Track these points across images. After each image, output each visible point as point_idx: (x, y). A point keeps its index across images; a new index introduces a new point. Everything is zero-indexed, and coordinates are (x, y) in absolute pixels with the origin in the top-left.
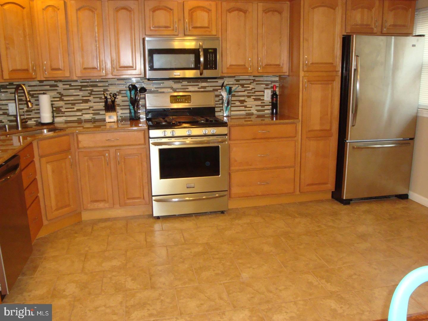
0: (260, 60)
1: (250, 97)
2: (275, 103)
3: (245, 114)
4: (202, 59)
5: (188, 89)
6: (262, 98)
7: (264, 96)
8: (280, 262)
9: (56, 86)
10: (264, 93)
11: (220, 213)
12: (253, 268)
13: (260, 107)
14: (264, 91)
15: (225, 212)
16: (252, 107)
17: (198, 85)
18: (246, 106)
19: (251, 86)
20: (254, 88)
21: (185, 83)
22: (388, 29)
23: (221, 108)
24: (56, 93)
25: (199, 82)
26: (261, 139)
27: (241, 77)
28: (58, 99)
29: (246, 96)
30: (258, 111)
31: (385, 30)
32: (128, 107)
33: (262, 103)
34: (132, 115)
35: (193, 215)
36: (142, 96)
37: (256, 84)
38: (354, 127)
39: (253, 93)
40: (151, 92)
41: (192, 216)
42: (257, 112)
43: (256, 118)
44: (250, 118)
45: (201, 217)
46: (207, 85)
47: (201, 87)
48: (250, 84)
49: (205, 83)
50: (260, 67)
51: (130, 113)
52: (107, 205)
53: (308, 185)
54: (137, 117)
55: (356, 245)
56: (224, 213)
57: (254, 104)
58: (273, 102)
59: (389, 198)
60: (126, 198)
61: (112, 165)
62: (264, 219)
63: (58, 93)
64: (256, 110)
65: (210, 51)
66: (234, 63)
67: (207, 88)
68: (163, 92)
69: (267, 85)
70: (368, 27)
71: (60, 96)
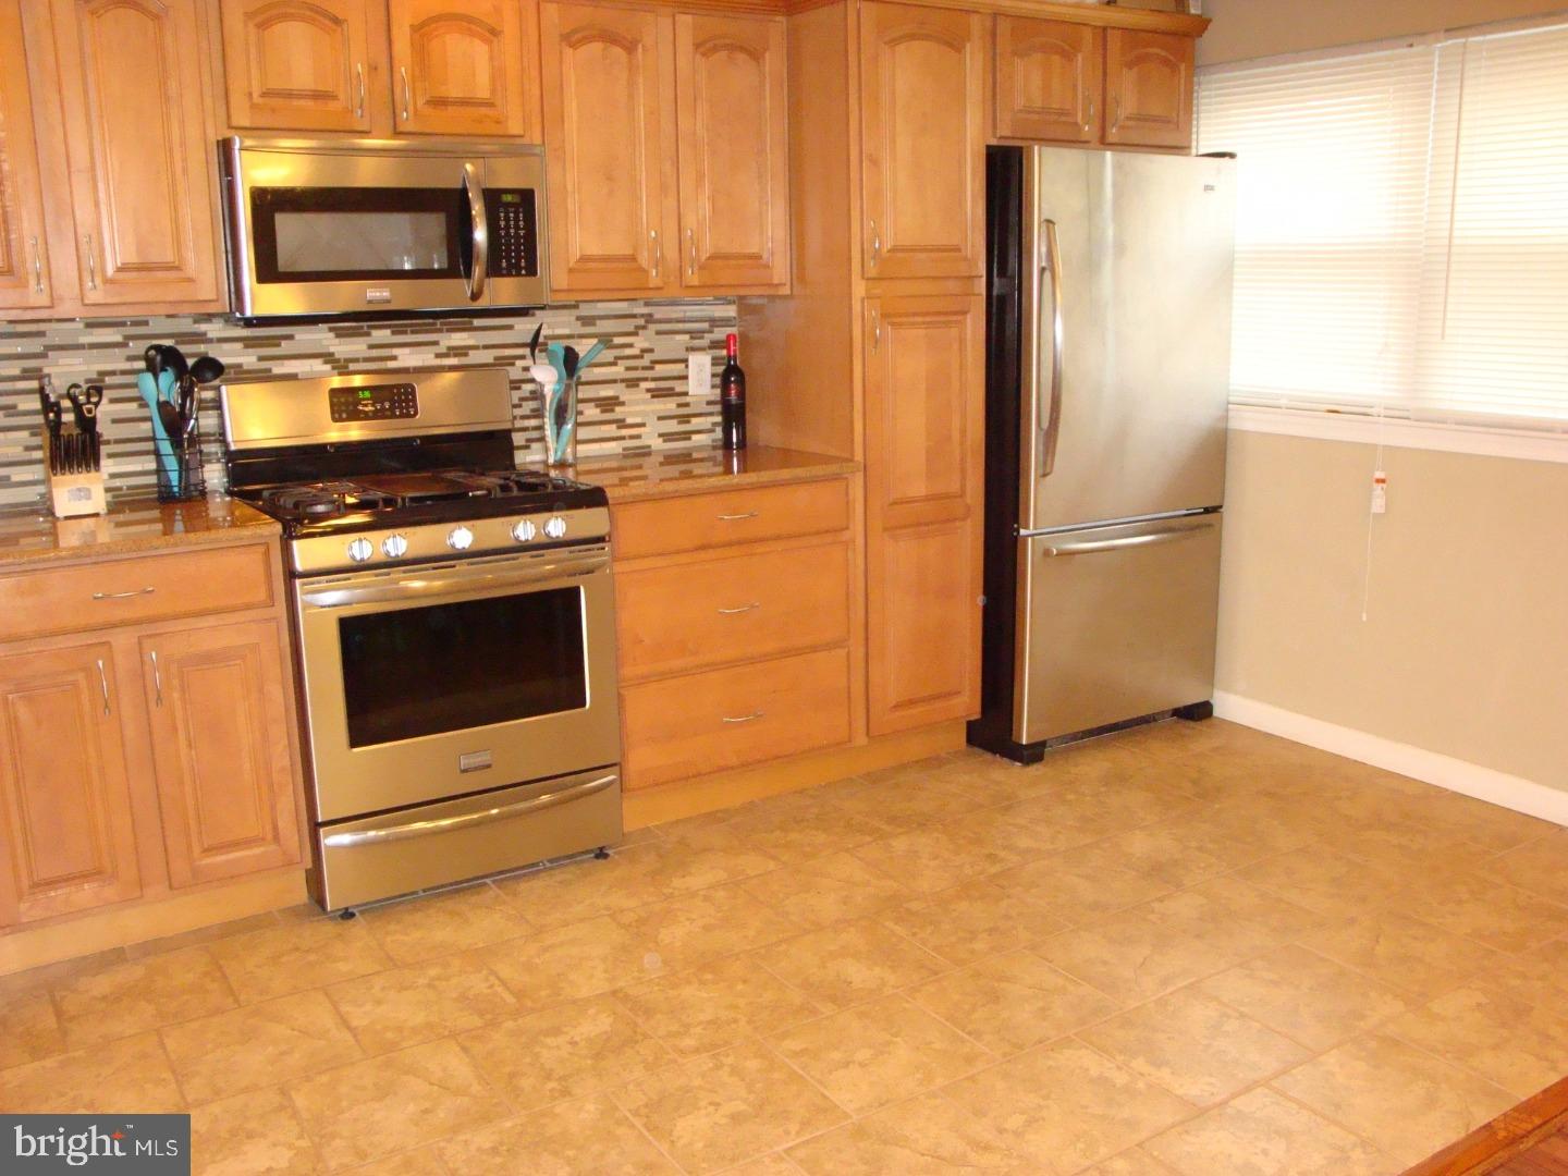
0: (691, 238)
1: (637, 386)
2: (736, 405)
3: (620, 451)
4: (480, 235)
6: (678, 386)
7: (685, 378)
8: (943, 1020)
10: (687, 366)
11: (592, 855)
12: (862, 1065)
13: (675, 421)
14: (685, 361)
15: (610, 852)
16: (643, 425)
17: (436, 343)
18: (623, 420)
19: (640, 343)
20: (651, 351)
21: (382, 335)
22: (1122, 127)
23: (535, 434)
25: (440, 331)
26: (730, 544)
27: (600, 305)
29: (623, 381)
30: (667, 437)
31: (1113, 133)
32: (150, 446)
33: (679, 405)
34: (169, 480)
35: (488, 881)
36: (208, 395)
37: (658, 333)
38: (1048, 477)
39: (644, 368)
40: (242, 376)
41: (480, 885)
42: (665, 441)
43: (661, 464)
44: (640, 467)
45: (523, 886)
46: (471, 342)
47: (449, 348)
48: (635, 334)
49: (464, 335)
50: (692, 267)
51: (161, 470)
52: (110, 892)
53: (897, 707)
54: (192, 488)
55: (1156, 905)
56: (606, 856)
57: (653, 411)
58: (729, 400)
59: (1155, 720)
60: (197, 850)
61: (127, 710)
62: (773, 858)
64: (660, 435)
65: (508, 198)
66: (594, 249)
67: (471, 352)
68: (293, 377)
69: (694, 334)
70: (1063, 119)
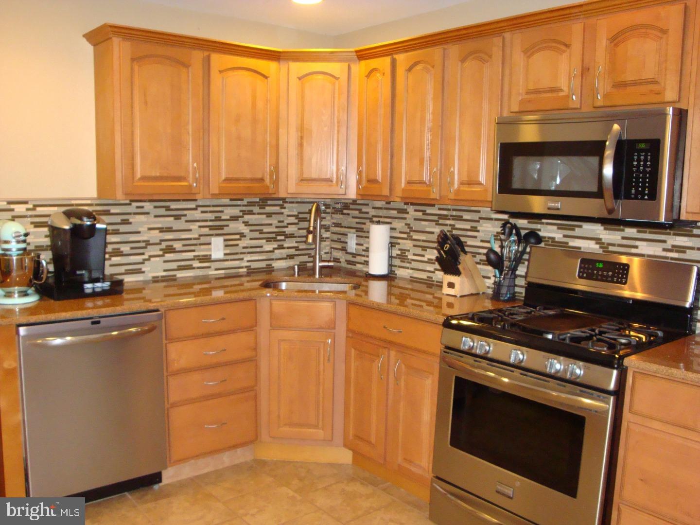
5: (636, 247)
9: (405, 211)
21: (631, 232)
24: (404, 224)
28: (405, 236)
47: (673, 246)
63: (406, 224)
65: (642, 146)
71: (408, 230)
